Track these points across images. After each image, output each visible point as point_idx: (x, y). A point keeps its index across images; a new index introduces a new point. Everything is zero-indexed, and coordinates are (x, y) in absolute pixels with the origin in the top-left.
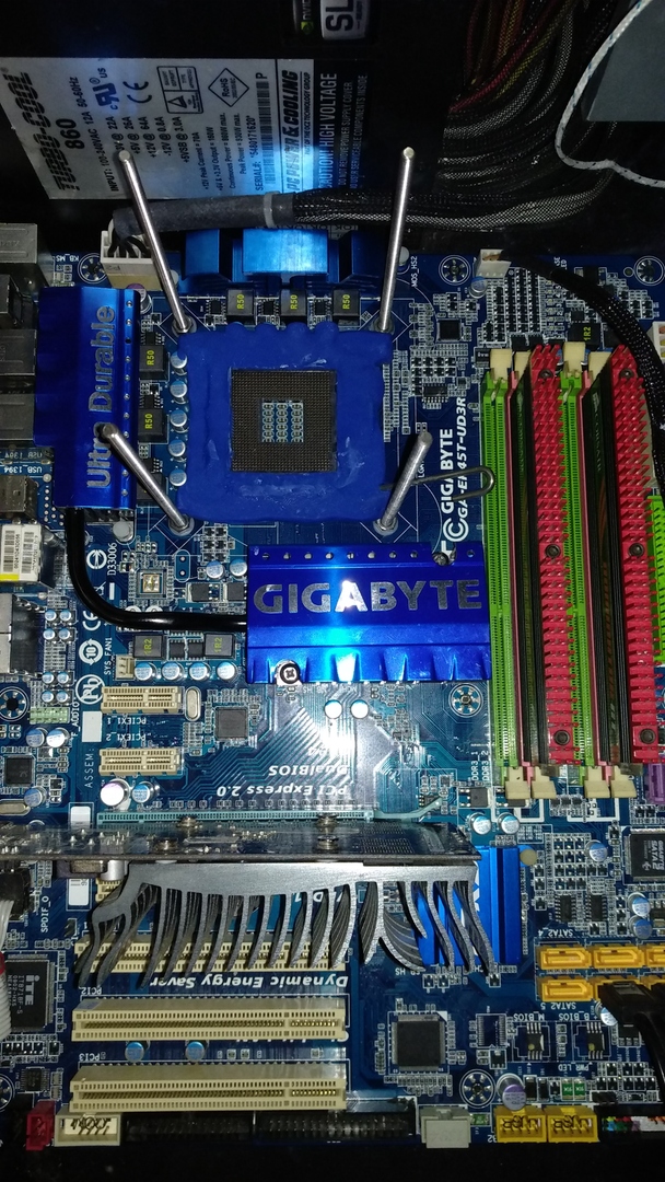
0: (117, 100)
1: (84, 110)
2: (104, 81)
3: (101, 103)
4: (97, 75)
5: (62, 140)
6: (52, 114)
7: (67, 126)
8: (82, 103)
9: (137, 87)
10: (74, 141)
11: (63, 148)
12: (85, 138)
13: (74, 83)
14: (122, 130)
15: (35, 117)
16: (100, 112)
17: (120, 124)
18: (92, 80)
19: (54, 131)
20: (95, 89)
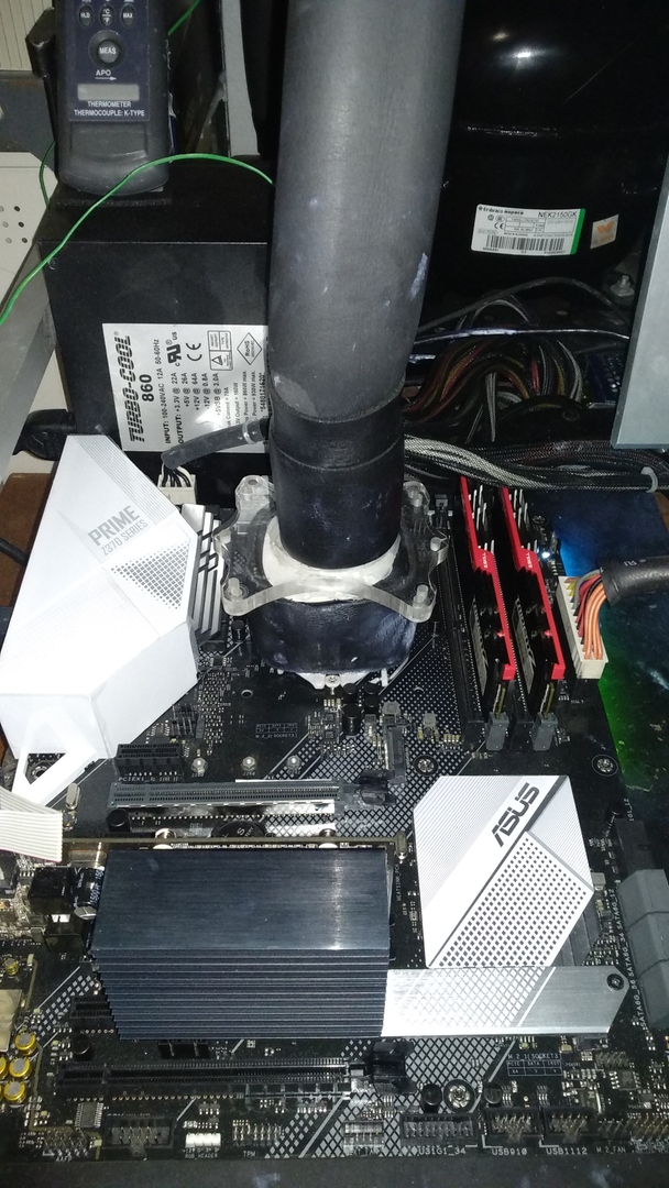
0: (180, 358)
1: (158, 366)
2: (174, 343)
3: (170, 361)
4: (171, 337)
5: (141, 393)
6: (138, 371)
7: (146, 378)
9: (194, 348)
10: (148, 398)
11: (140, 401)
12: (156, 392)
13: (156, 342)
14: (181, 386)
15: (127, 374)
16: (168, 368)
17: (180, 379)
18: (167, 342)
19: (137, 386)
20: (168, 349)
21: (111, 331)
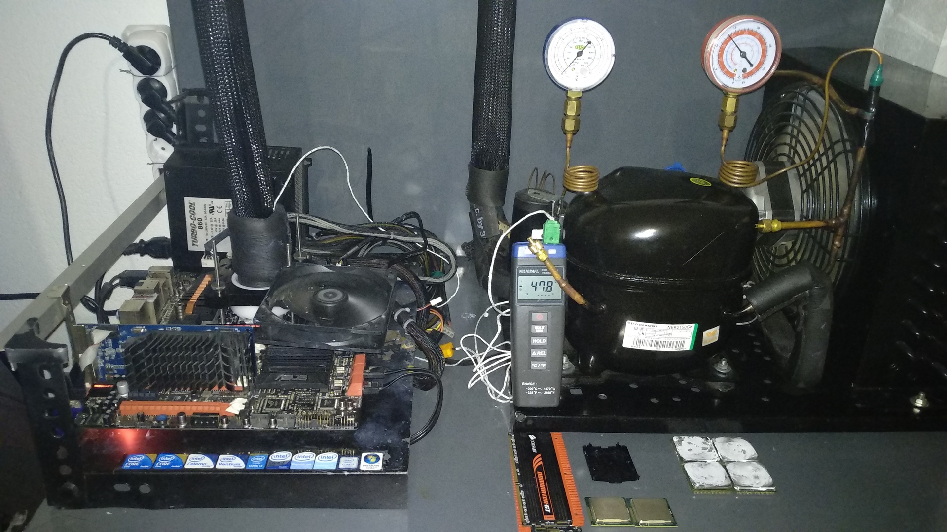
0: (214, 212)
1: (205, 215)
2: (212, 206)
3: (210, 213)
4: (211, 204)
5: (198, 225)
6: (197, 217)
7: (200, 220)
8: (205, 213)
9: (219, 208)
10: (201, 228)
11: (197, 229)
12: (204, 226)
13: (205, 205)
14: (214, 223)
15: (192, 217)
16: (209, 216)
17: (213, 220)
18: (210, 205)
19: (196, 222)
20: (210, 208)
21: (188, 200)
